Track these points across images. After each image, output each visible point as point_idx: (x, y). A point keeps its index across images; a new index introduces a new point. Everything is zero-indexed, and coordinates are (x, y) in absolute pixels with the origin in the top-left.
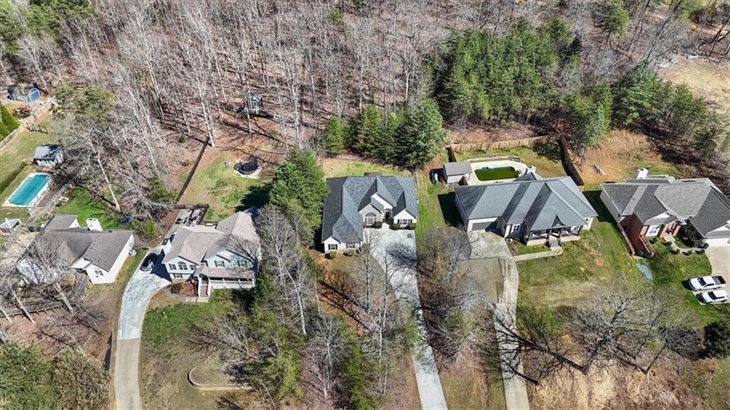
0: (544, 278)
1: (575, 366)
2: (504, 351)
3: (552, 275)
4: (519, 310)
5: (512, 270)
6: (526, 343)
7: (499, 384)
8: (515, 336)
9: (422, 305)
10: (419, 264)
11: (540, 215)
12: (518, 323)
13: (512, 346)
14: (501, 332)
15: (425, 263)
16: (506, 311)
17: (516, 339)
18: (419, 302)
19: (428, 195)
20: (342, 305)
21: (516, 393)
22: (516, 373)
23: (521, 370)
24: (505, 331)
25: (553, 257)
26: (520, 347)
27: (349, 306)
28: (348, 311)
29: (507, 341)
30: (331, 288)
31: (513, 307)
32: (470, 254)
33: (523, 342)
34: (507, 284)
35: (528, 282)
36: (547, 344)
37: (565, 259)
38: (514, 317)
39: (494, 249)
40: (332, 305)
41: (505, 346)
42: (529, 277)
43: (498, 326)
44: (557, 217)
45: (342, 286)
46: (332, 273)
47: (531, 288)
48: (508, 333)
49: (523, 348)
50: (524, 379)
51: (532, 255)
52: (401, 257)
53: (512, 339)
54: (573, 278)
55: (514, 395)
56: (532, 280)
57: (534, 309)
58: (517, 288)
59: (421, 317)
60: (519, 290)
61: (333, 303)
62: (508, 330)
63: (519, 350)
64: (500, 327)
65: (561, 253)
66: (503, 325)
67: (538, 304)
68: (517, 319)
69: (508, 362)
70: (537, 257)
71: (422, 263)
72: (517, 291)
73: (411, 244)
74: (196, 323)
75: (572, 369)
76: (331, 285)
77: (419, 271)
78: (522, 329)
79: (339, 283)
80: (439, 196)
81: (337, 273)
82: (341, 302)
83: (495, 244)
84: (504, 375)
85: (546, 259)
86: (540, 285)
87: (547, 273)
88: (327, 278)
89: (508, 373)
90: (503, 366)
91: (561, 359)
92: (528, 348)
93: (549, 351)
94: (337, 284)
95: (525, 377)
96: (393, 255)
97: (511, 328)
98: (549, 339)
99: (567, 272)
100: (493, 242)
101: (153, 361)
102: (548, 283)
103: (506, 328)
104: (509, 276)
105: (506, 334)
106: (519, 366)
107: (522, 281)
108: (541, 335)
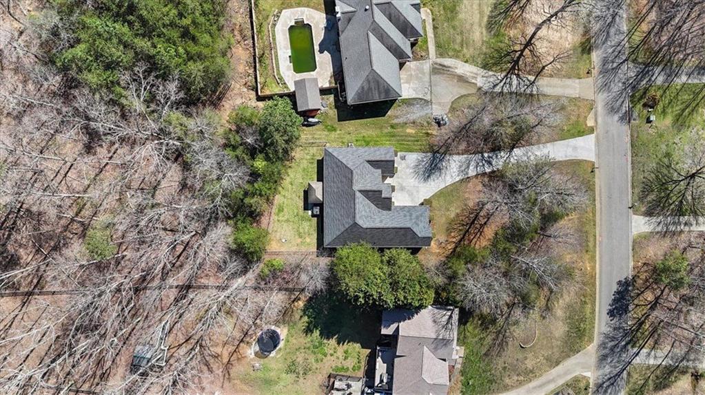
0: (456, 35)
1: (535, 34)
2: (518, 88)
3: (454, 28)
4: (485, 66)
5: (446, 64)
6: (513, 68)
7: (541, 97)
8: (506, 76)
9: (479, 152)
10: (437, 152)
11: (410, 21)
12: (495, 71)
13: (515, 81)
14: (503, 87)
15: (435, 146)
16: (485, 79)
17: (509, 76)
18: (477, 155)
19: (338, 132)
20: (480, 225)
21: (547, 86)
22: (534, 82)
23: (532, 78)
24: (502, 84)
25: (433, 20)
26: (515, 74)
27: (481, 218)
28: (486, 220)
29: (511, 85)
30: (464, 235)
31: (482, 72)
32: (425, 100)
33: (511, 71)
34: (459, 71)
35: (459, 51)
36: (516, 51)
37: (436, 9)
38: (491, 73)
39: (420, 75)
40: (481, 234)
41: (514, 87)
42: (455, 50)
43: (498, 89)
44: (412, 5)
45: (463, 225)
46: (449, 235)
47: (465, 50)
48: (504, 81)
49: (516, 72)
50: (539, 77)
51: (429, 40)
52: (432, 169)
53: (509, 79)
54: (457, 8)
55: (549, 88)
56: (457, 47)
57: (485, 54)
58: (463, 63)
59: (490, 155)
60: (465, 62)
61: (479, 233)
62: (501, 81)
63: (518, 76)
64: (498, 87)
65: (429, 11)
66: (497, 85)
67: (481, 49)
68: (492, 71)
69: (526, 87)
70: (433, 36)
71: (436, 148)
72: (467, 65)
73: (413, 158)
74: (483, 352)
75: (537, 37)
76: (462, 236)
77: (445, 153)
78: (501, 68)
79: (460, 228)
80: (340, 120)
81: (449, 231)
82: (478, 226)
83: (413, 73)
84: (535, 93)
85: (435, 28)
86: (462, 41)
87: (452, 31)
88: (454, 240)
89: (534, 90)
90: (528, 91)
91: (529, 43)
92: (517, 68)
93: (522, 51)
94: (460, 230)
95: (537, 76)
96: (429, 176)
97: (499, 78)
98: (512, 48)
99: (452, 12)
100: (411, 75)
101: (507, 381)
102: (462, 33)
103: (500, 82)
104: (452, 68)
105: (505, 83)
106: (529, 78)
107: (457, 57)
108: (508, 54)
